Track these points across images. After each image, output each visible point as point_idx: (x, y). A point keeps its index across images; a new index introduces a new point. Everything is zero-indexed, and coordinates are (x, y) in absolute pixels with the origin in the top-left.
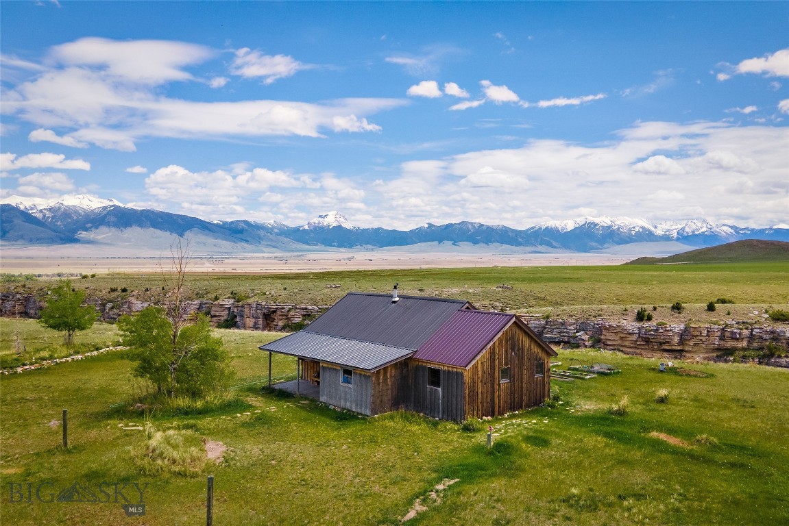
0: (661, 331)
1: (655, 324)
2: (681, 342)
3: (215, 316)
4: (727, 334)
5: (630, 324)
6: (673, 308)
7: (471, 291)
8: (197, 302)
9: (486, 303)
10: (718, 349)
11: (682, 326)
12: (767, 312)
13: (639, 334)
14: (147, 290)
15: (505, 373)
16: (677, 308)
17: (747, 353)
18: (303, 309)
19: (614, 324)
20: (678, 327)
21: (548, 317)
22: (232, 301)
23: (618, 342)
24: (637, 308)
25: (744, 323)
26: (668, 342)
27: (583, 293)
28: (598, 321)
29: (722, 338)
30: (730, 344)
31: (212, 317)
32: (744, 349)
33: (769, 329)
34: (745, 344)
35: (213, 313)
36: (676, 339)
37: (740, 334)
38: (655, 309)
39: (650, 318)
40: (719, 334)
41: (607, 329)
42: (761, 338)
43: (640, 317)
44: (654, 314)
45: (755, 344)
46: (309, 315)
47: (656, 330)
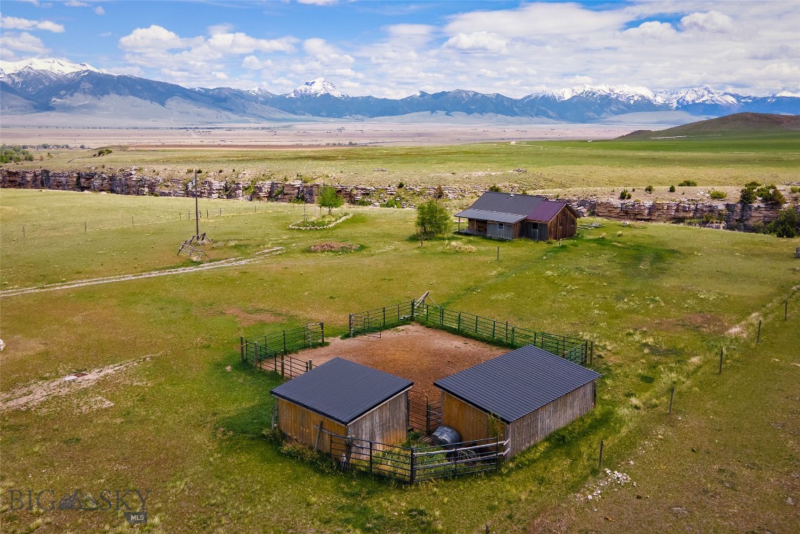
0: (636, 206)
1: (633, 201)
2: (649, 214)
3: (287, 194)
4: (680, 208)
5: (616, 202)
6: (646, 189)
7: (493, 174)
8: (269, 182)
9: (507, 184)
10: (674, 218)
11: (651, 203)
12: (709, 192)
13: (621, 208)
14: (221, 171)
15: (561, 224)
16: (649, 190)
17: (692, 221)
18: (362, 189)
19: (604, 200)
20: (648, 203)
21: (558, 196)
22: (300, 182)
23: (606, 214)
24: (621, 189)
25: (692, 200)
26: (641, 214)
27: (583, 176)
28: (594, 199)
29: (677, 211)
30: (681, 214)
31: (285, 194)
32: (691, 218)
33: (708, 204)
34: (691, 215)
35: (285, 192)
36: (647, 211)
37: (689, 208)
38: (634, 190)
39: (629, 197)
40: (675, 207)
41: (599, 205)
42: (702, 210)
43: (623, 197)
44: (633, 194)
45: (698, 215)
46: (368, 194)
47: (633, 206)
